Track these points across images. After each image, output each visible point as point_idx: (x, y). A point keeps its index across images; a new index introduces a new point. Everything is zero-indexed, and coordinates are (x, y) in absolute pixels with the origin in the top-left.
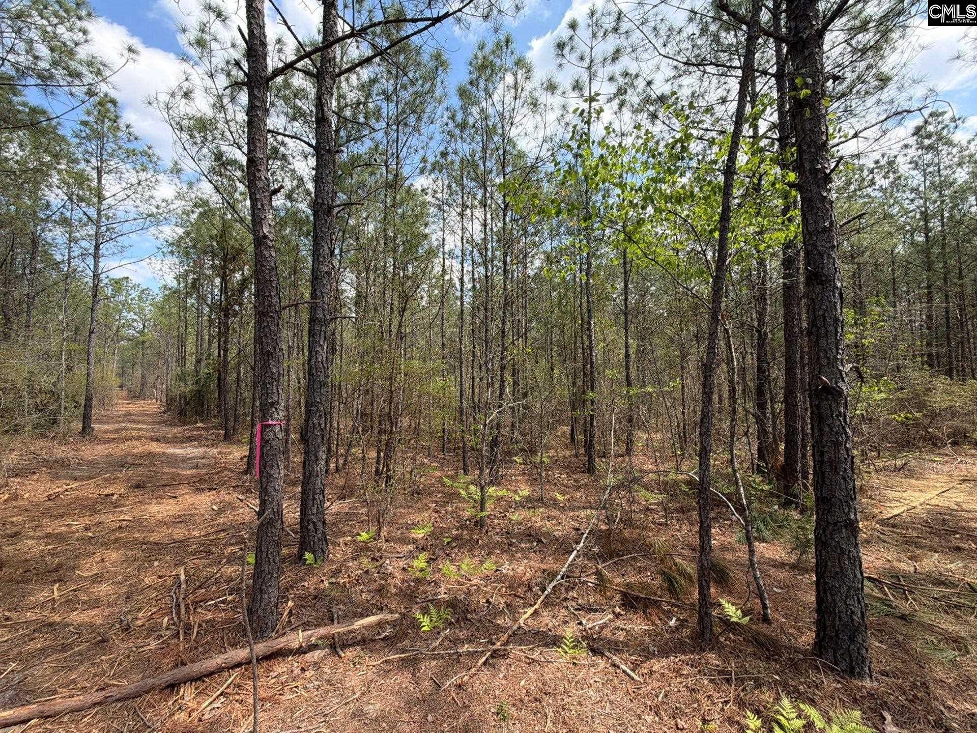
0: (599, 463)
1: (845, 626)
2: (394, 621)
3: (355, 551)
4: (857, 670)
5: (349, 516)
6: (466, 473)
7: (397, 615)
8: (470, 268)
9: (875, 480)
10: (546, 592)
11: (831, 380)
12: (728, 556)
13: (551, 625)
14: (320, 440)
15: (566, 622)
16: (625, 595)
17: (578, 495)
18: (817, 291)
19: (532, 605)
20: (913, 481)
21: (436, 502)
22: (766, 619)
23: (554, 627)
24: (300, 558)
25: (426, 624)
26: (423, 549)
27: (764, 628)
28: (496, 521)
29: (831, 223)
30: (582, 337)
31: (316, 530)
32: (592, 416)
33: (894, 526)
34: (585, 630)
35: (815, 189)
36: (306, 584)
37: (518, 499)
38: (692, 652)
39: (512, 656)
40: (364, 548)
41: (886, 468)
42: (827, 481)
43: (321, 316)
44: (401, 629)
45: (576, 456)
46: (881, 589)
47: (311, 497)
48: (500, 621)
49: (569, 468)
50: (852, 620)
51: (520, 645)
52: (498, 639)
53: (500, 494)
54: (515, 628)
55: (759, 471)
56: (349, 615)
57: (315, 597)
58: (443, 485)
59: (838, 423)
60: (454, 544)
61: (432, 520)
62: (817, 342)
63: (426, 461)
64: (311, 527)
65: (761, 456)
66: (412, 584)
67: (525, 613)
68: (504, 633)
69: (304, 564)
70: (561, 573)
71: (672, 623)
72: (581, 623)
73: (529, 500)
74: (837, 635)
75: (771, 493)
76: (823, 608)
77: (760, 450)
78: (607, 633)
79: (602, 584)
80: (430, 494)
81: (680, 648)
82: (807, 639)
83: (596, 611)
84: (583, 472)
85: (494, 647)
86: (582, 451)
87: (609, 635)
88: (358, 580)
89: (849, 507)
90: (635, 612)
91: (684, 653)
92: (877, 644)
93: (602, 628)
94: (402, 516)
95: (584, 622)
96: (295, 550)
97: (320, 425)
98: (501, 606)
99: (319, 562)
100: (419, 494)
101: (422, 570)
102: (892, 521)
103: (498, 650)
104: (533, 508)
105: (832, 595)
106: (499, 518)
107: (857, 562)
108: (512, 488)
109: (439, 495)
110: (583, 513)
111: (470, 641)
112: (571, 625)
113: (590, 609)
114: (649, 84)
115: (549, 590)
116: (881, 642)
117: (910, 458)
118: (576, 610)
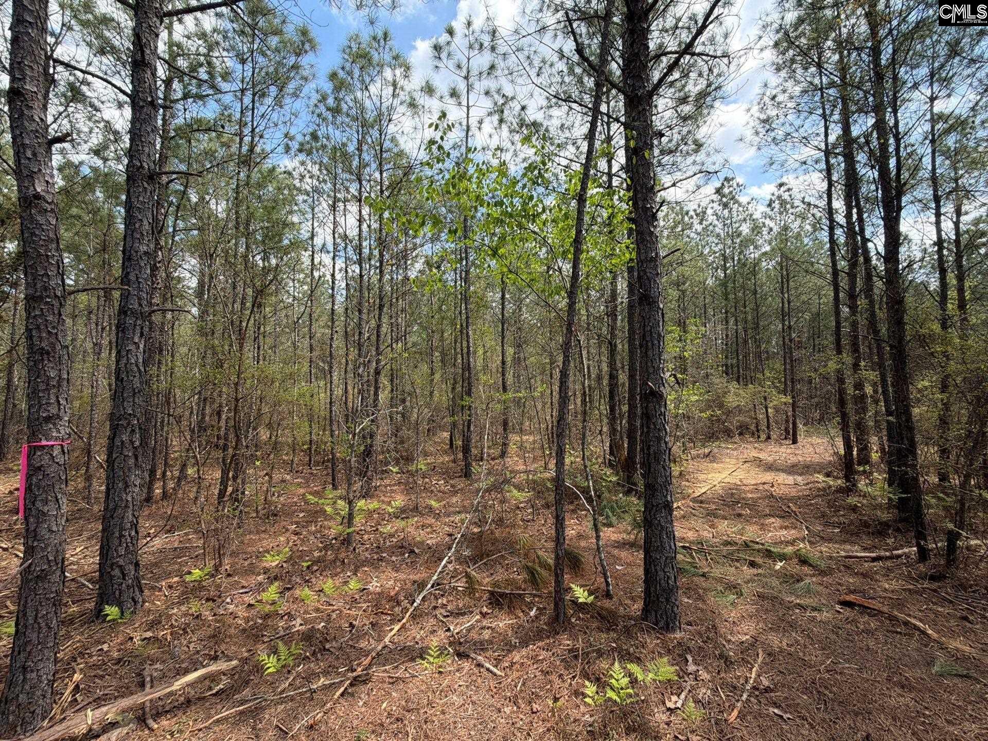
0: (475, 468)
1: (664, 590)
2: (233, 669)
3: (183, 593)
4: (671, 625)
5: (178, 552)
6: (335, 487)
7: (235, 663)
8: (344, 266)
9: (691, 466)
10: (415, 604)
11: (655, 385)
12: (583, 544)
13: (418, 637)
14: (132, 461)
15: (433, 632)
16: (492, 593)
17: (454, 500)
18: (647, 310)
19: (399, 621)
20: (715, 465)
21: (297, 523)
22: (608, 595)
23: (422, 639)
24: (98, 614)
25: (271, 664)
26: (276, 578)
27: (607, 603)
28: (366, 537)
29: (657, 254)
30: (461, 343)
31: (124, 575)
32: (469, 421)
33: (701, 502)
34: (453, 636)
35: (645, 225)
36: (105, 647)
37: (391, 510)
38: (548, 637)
39: (374, 679)
40: (197, 589)
41: (698, 456)
42: (652, 470)
43: (136, 306)
44: (240, 677)
45: (454, 461)
46: (691, 555)
47: (117, 534)
48: (363, 644)
49: (447, 474)
50: (668, 584)
51: (384, 665)
52: (359, 665)
53: (371, 507)
54: (380, 648)
55: (611, 465)
56: (168, 674)
57: (119, 661)
58: (307, 502)
59: (659, 421)
60: (315, 568)
61: (291, 544)
62: (646, 353)
63: (288, 477)
64: (117, 572)
65: (611, 453)
66: (260, 621)
67: (391, 630)
68: (367, 655)
69: (104, 621)
70: (432, 582)
71: (532, 613)
72: (449, 630)
73: (403, 510)
74: (658, 599)
75: (618, 483)
76: (650, 578)
77: (611, 446)
78: (474, 635)
79: (471, 587)
80: (290, 514)
81: (539, 635)
82: (637, 607)
83: (463, 614)
84: (460, 477)
85: (355, 674)
86: (460, 455)
87: (476, 636)
88: (184, 629)
89: (667, 491)
90: (501, 609)
91: (541, 639)
92: (686, 600)
93: (469, 630)
94: (252, 543)
95: (452, 628)
96: (91, 605)
97: (132, 442)
98: (366, 628)
99: (127, 614)
100: (276, 515)
101: (274, 603)
102: (700, 498)
103: (359, 676)
104: (407, 518)
105: (655, 566)
106: (369, 533)
107: (671, 536)
108: (386, 499)
109: (301, 515)
110: (457, 518)
111: (326, 673)
112: (439, 633)
113: (459, 613)
114: (523, 108)
115: (418, 601)
116: (689, 598)
117: (713, 447)
118: (445, 617)
